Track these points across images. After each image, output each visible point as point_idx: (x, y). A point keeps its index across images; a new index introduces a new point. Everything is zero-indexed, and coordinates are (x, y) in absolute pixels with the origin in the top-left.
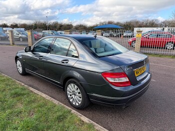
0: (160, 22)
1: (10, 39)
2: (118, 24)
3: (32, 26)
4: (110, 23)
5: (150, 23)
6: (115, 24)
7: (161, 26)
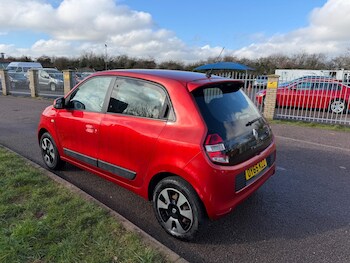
0: (329, 60)
1: (32, 86)
2: (244, 62)
3: (77, 62)
4: (228, 59)
5: (308, 62)
6: (239, 62)
7: (330, 67)
